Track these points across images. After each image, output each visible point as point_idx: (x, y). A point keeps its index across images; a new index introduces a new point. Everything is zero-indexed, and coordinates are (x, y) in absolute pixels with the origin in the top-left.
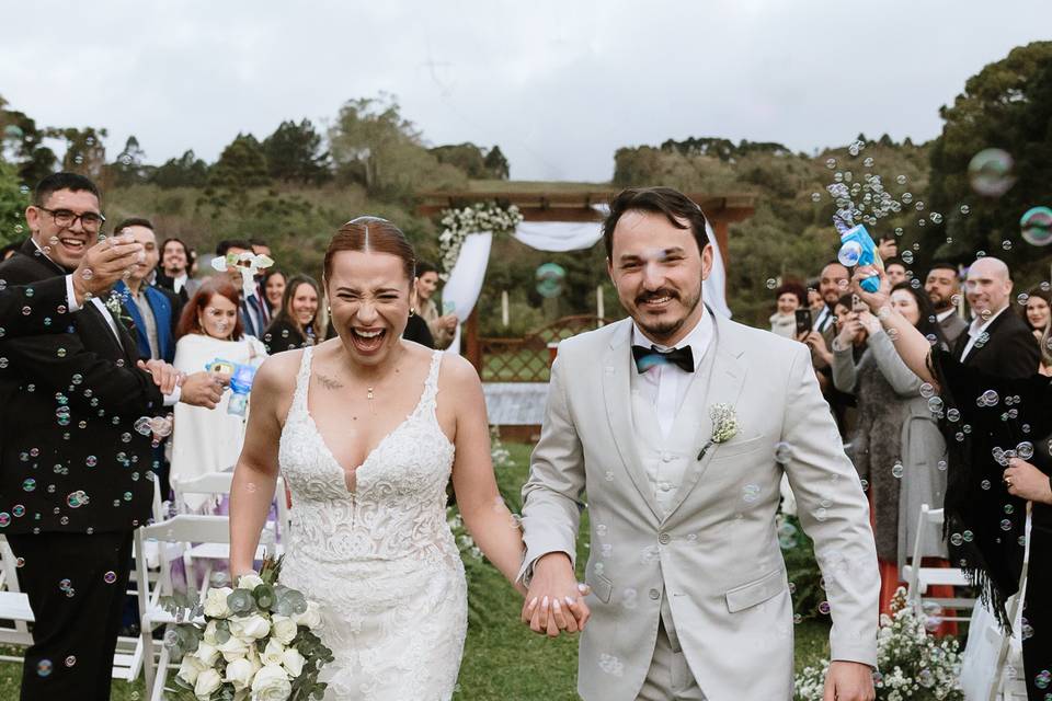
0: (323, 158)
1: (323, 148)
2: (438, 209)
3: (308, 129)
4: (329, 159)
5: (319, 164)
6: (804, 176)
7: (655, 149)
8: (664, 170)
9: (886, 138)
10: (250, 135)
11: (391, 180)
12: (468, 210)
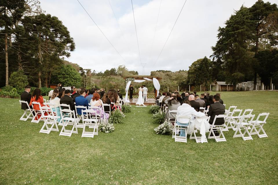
0: (116, 73)
2: (125, 78)
3: (115, 69)
6: (173, 75)
7: (155, 71)
8: (156, 74)
10: (108, 70)
11: (124, 75)
12: (129, 78)
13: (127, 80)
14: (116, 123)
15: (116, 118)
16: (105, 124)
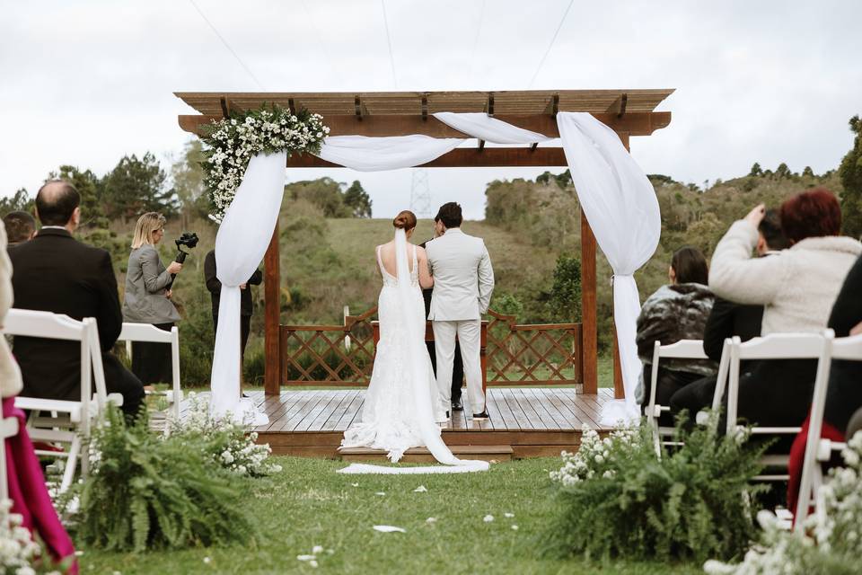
0: (168, 195)
1: (168, 185)
2: (207, 120)
3: (151, 164)
4: (175, 197)
5: (164, 202)
6: (695, 207)
7: (530, 181)
8: (540, 202)
9: (783, 168)
10: (88, 172)
12: (249, 120)
13: (230, 142)
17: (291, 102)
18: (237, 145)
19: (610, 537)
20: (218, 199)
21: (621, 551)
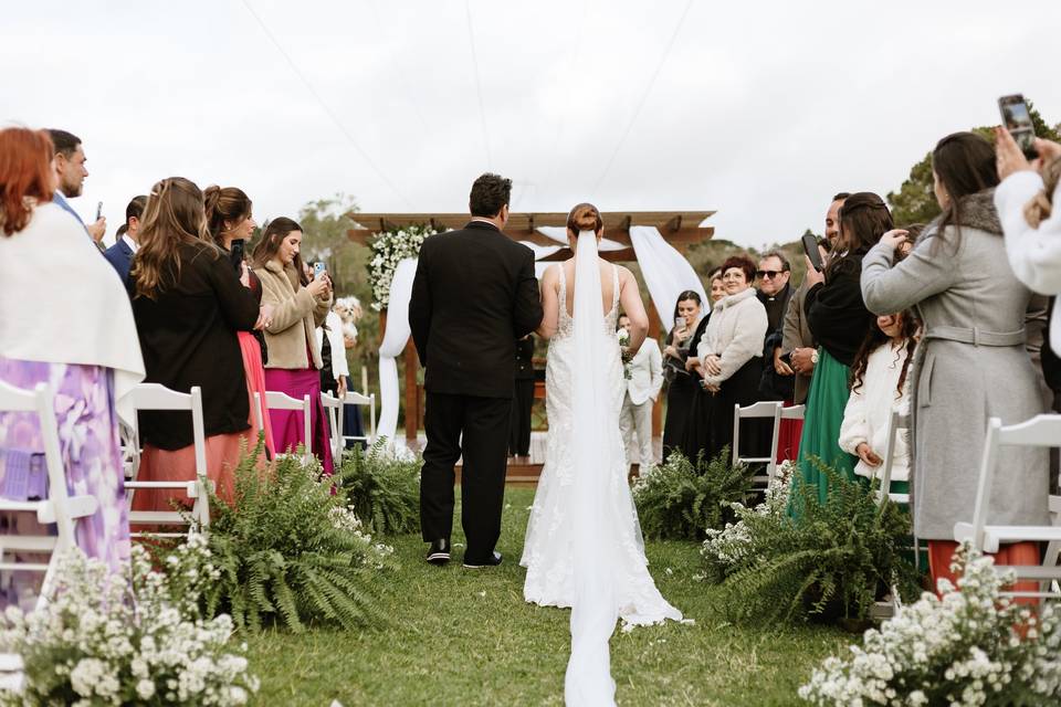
2: (369, 233)
11: (350, 279)
12: (401, 233)
13: (387, 250)
14: (272, 620)
15: (278, 558)
16: (113, 627)
17: (432, 221)
18: (392, 252)
19: (661, 526)
20: (378, 293)
21: (668, 534)
